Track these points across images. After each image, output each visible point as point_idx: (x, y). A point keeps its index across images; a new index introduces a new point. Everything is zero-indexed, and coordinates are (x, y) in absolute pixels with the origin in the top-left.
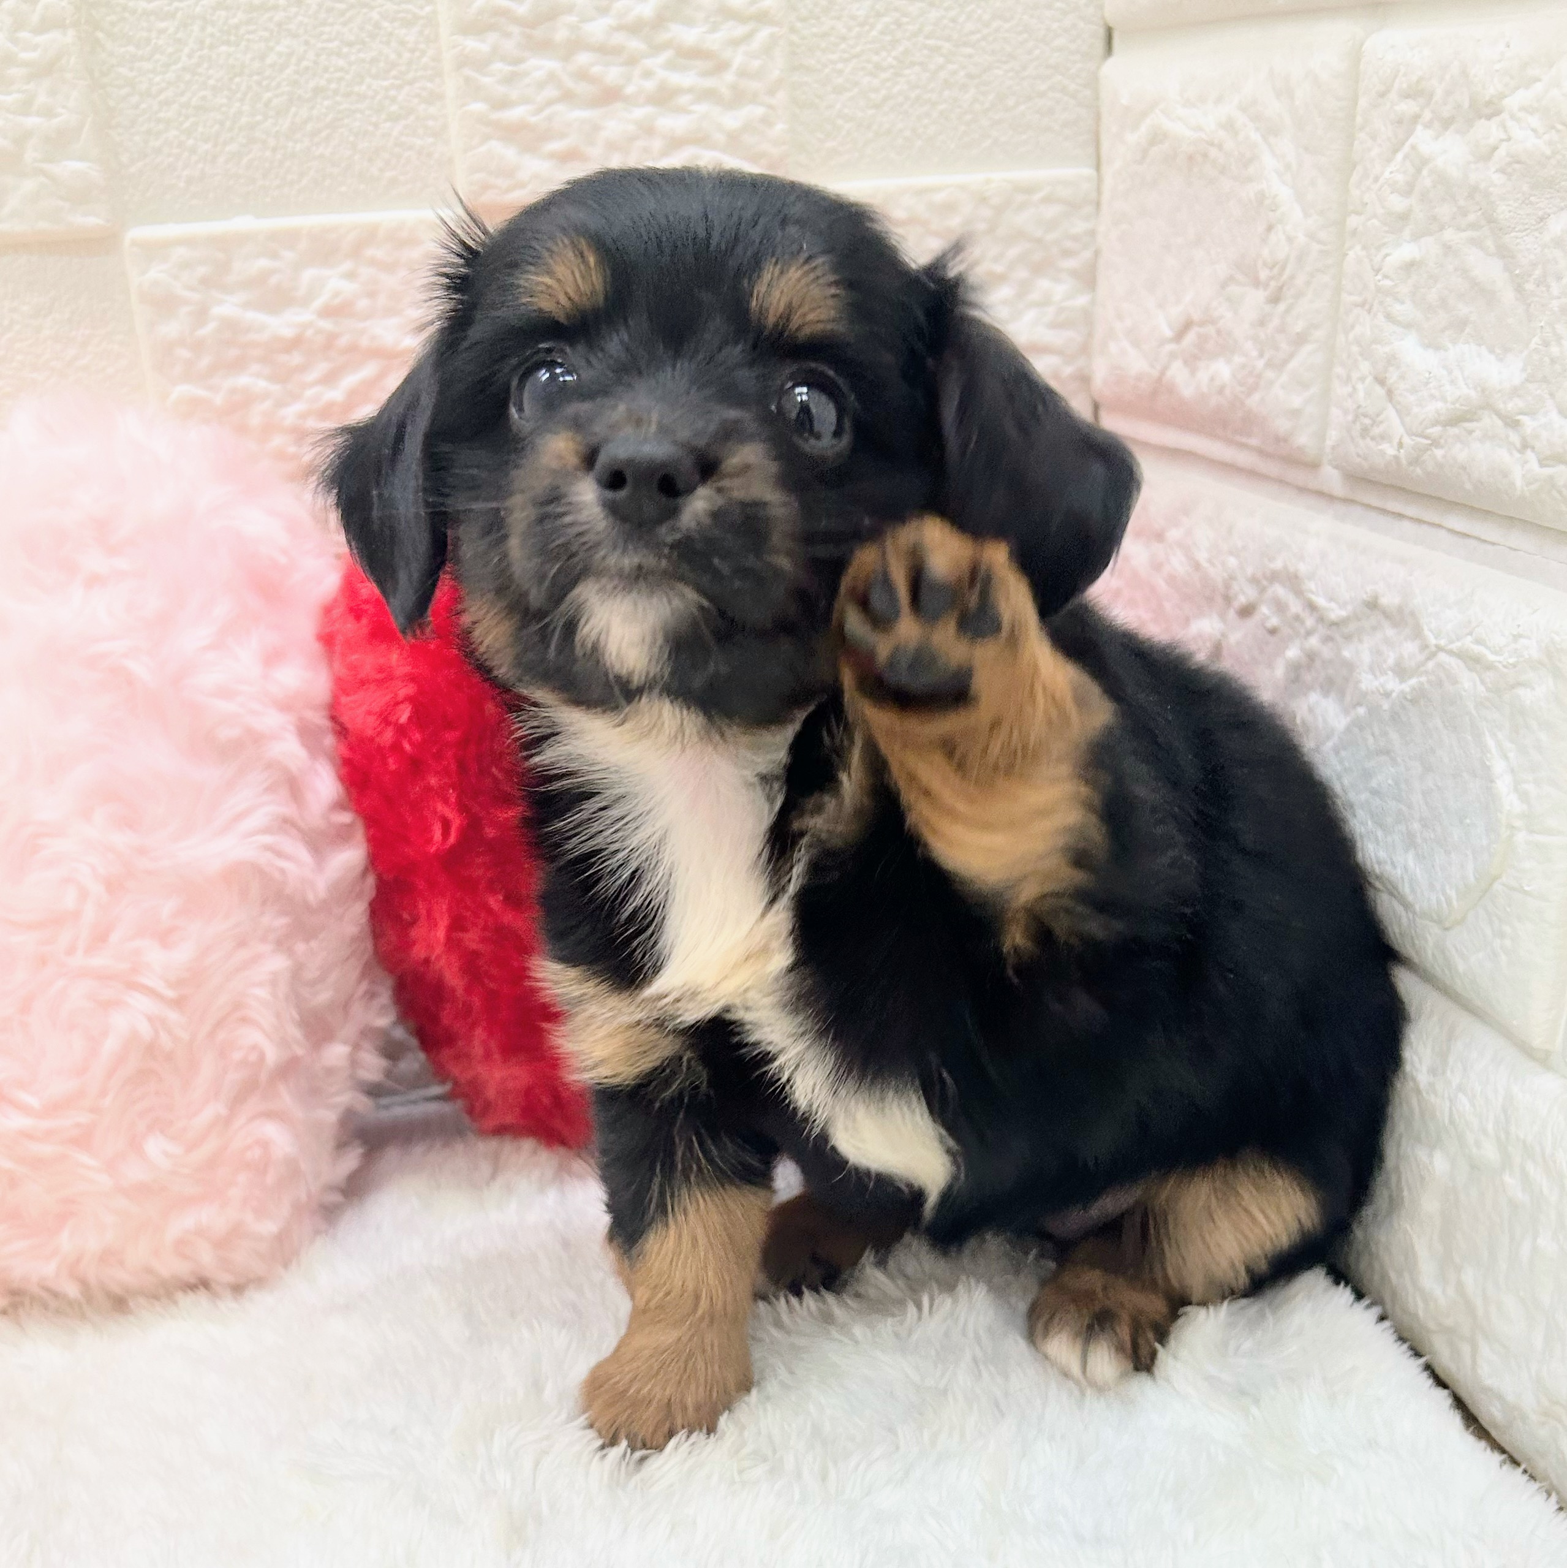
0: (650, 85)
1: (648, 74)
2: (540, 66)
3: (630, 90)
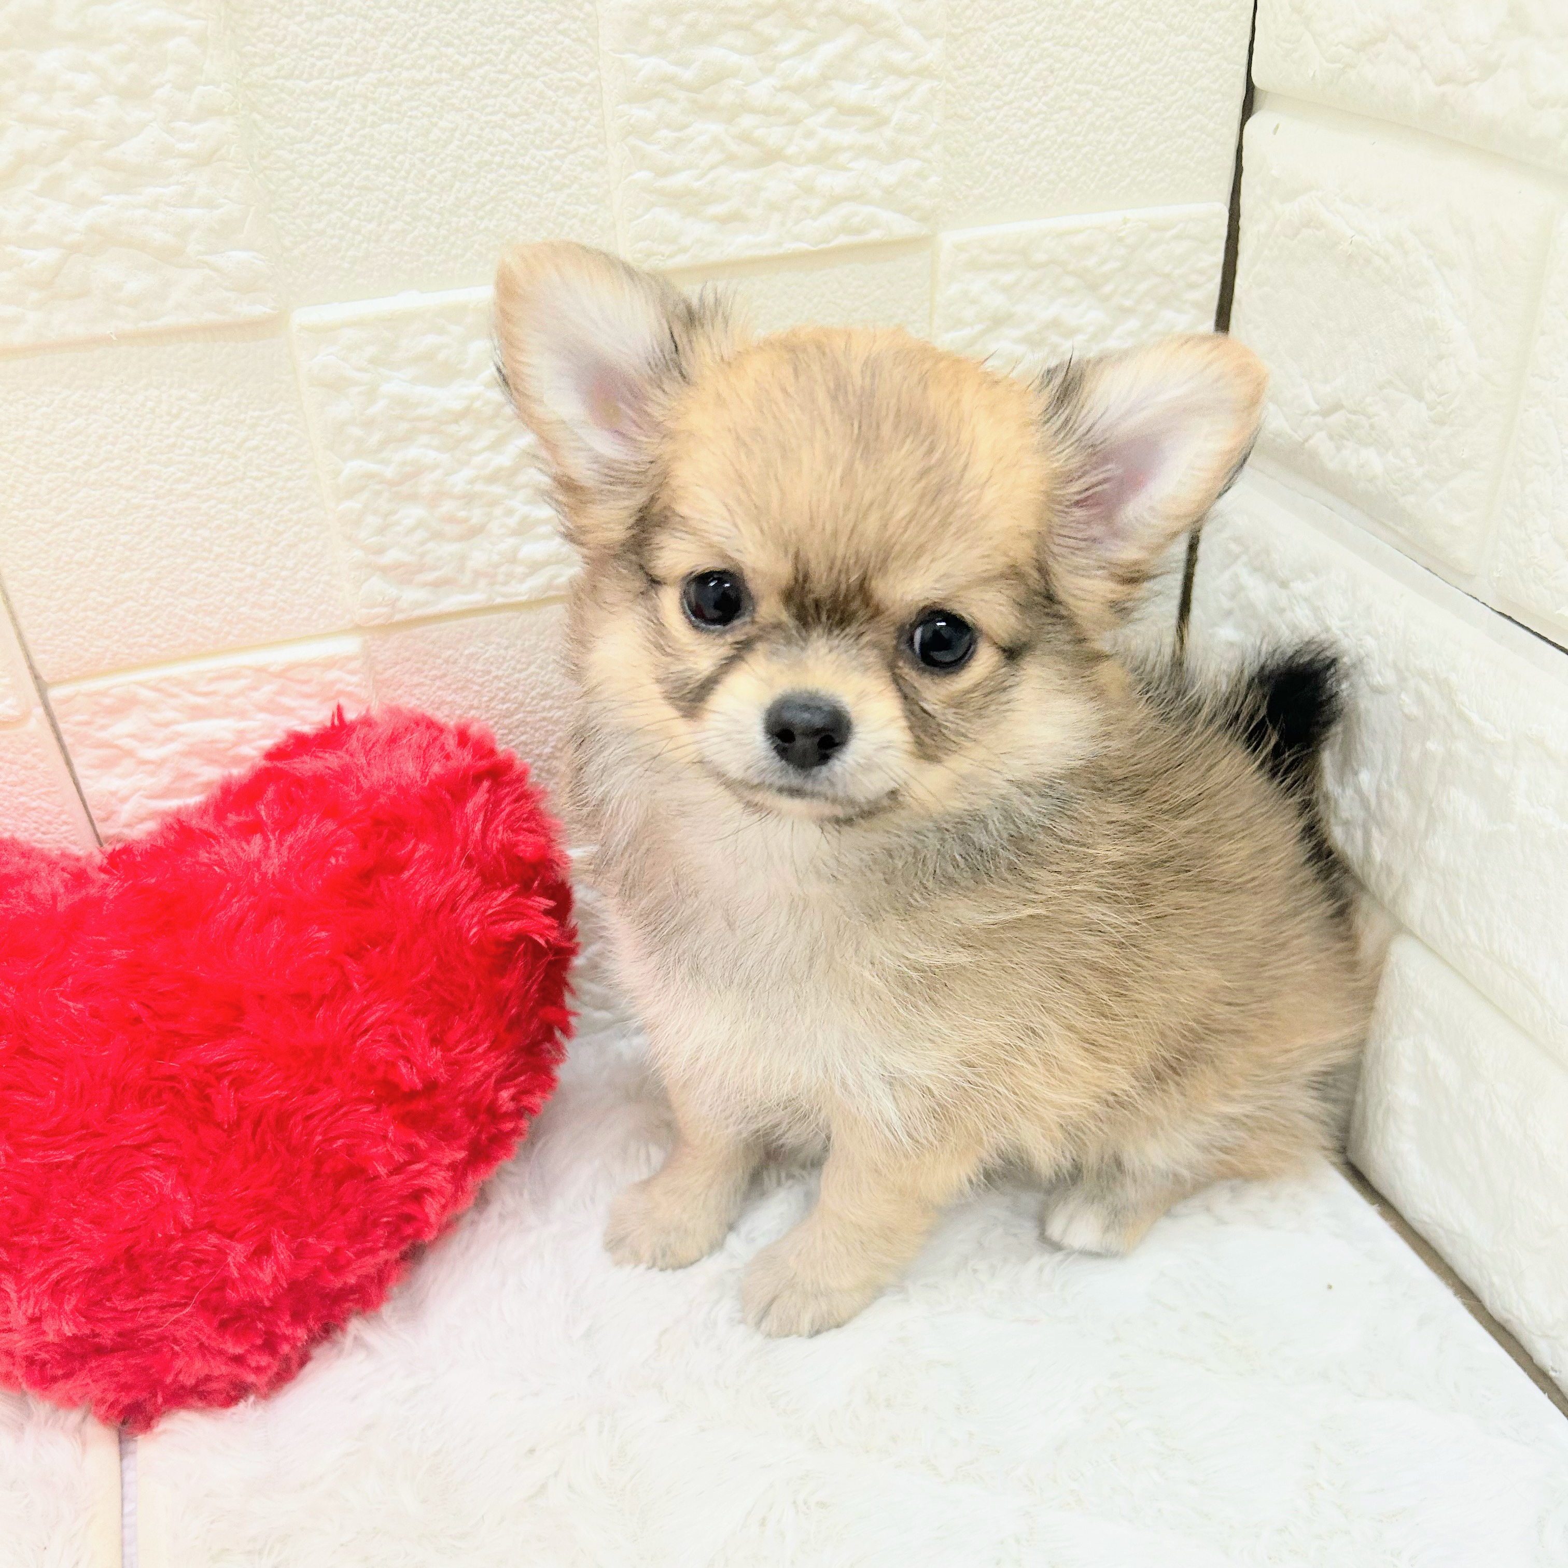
0: (811, 145)
1: (809, 134)
2: (704, 130)
3: (791, 150)
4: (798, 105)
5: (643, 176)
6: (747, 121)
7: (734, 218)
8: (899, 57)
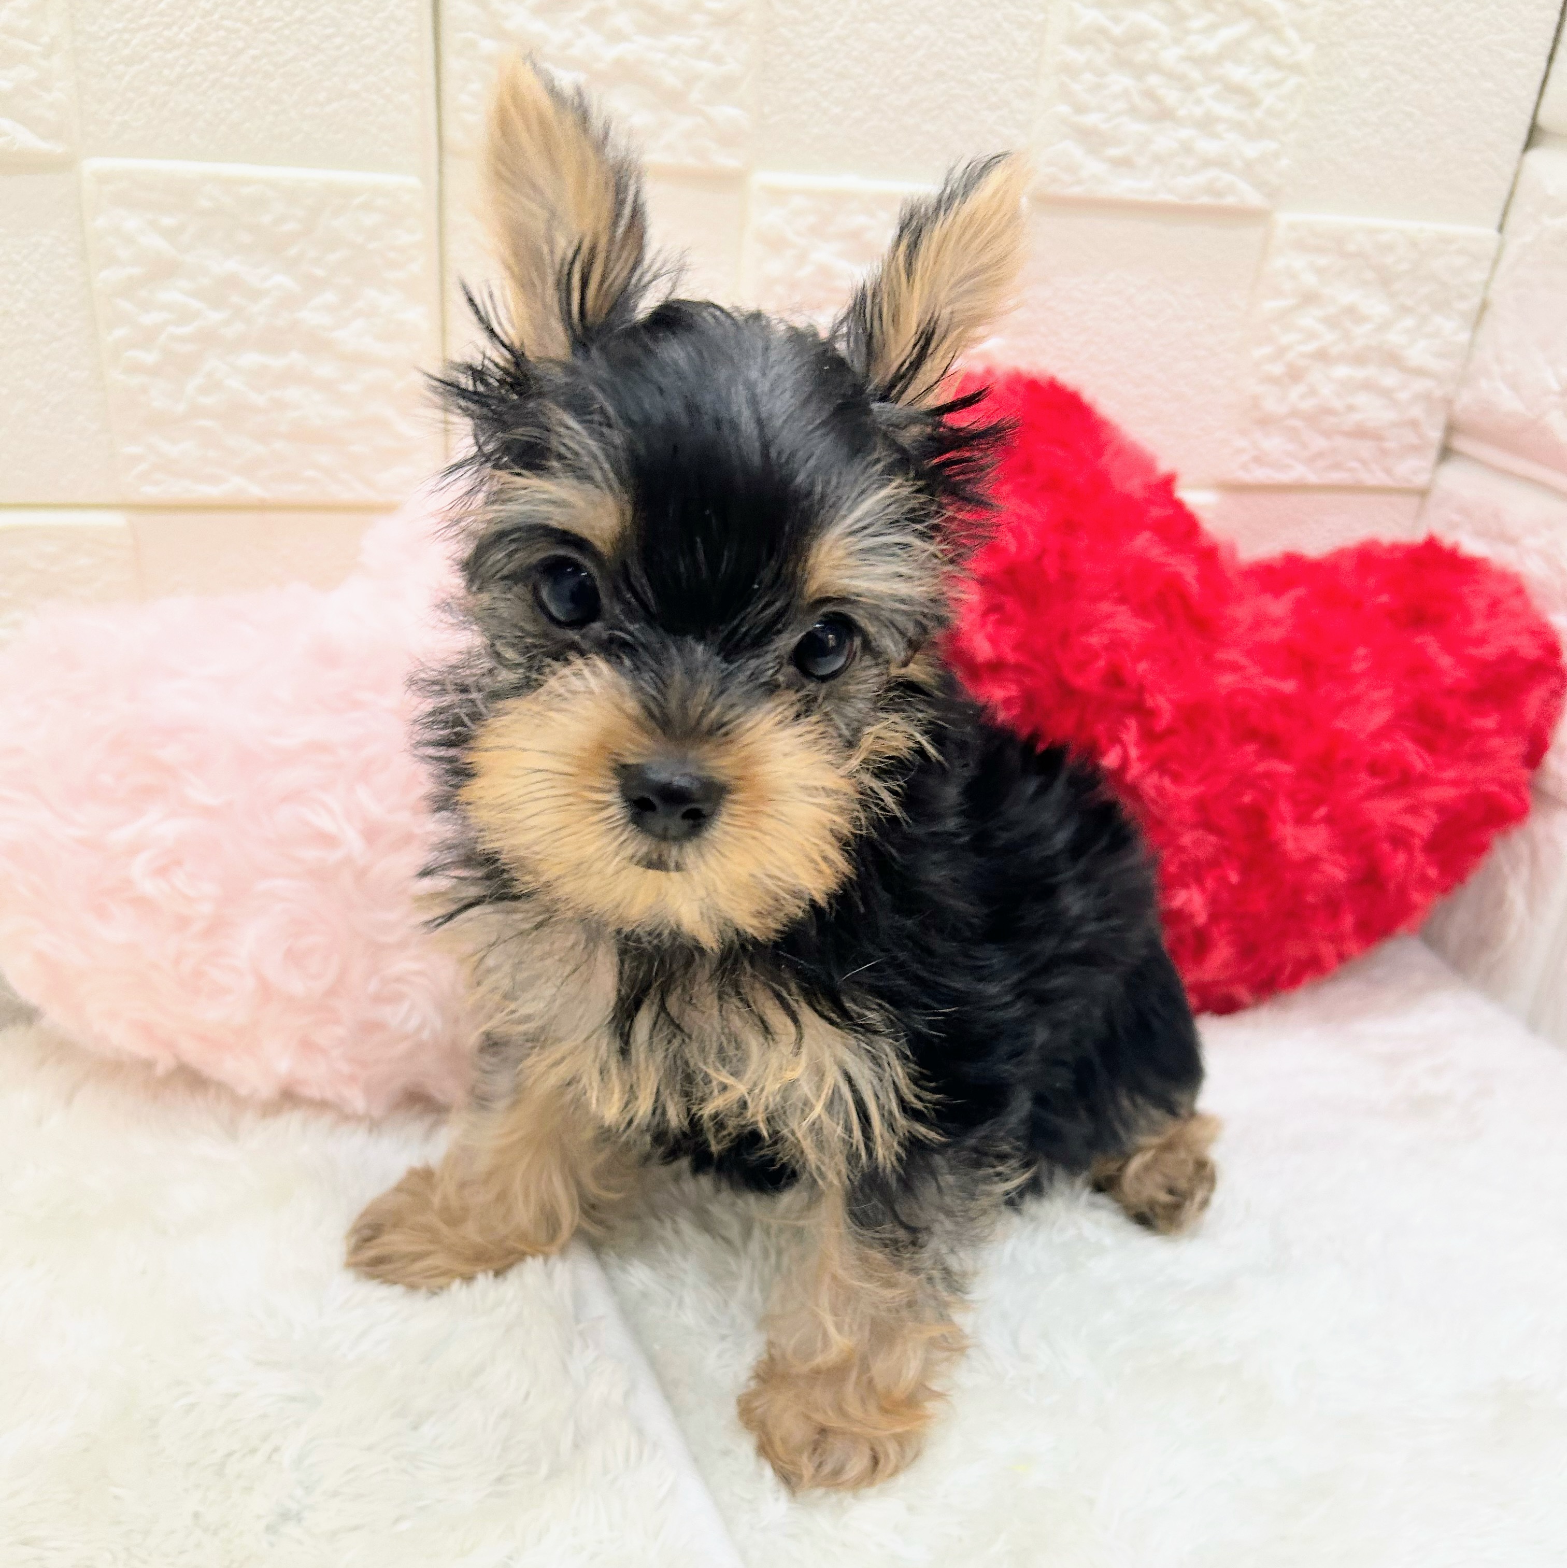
0: (1198, 111)
1: (1199, 102)
2: (1120, 81)
3: (1182, 112)
4: (1195, 75)
5: (1064, 109)
6: (1153, 80)
7: (1124, 163)
8: (1279, 51)
